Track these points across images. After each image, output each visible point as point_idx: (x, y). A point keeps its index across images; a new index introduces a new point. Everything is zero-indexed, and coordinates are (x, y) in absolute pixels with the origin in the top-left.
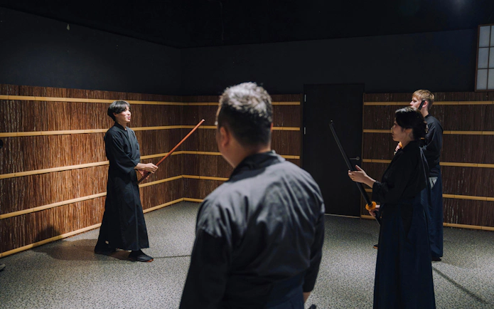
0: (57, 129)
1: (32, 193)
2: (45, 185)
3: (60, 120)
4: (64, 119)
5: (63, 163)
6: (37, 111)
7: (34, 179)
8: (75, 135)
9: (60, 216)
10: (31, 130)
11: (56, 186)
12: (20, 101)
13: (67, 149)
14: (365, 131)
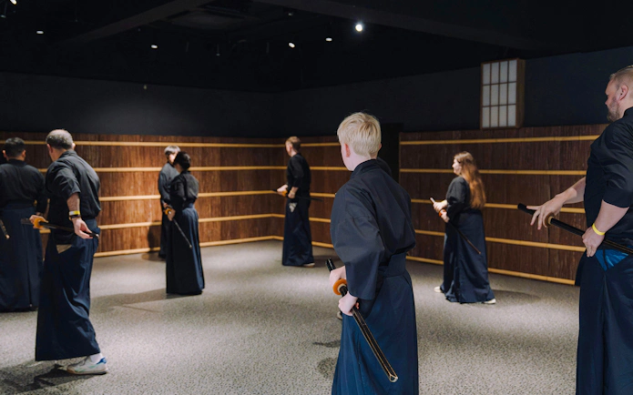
0: (131, 166)
1: (108, 214)
2: (119, 209)
3: (133, 160)
4: (137, 158)
5: (136, 193)
6: (113, 153)
7: (110, 205)
8: (148, 172)
9: (132, 235)
10: (109, 167)
11: (130, 211)
12: (100, 146)
13: (140, 183)
14: (402, 170)
